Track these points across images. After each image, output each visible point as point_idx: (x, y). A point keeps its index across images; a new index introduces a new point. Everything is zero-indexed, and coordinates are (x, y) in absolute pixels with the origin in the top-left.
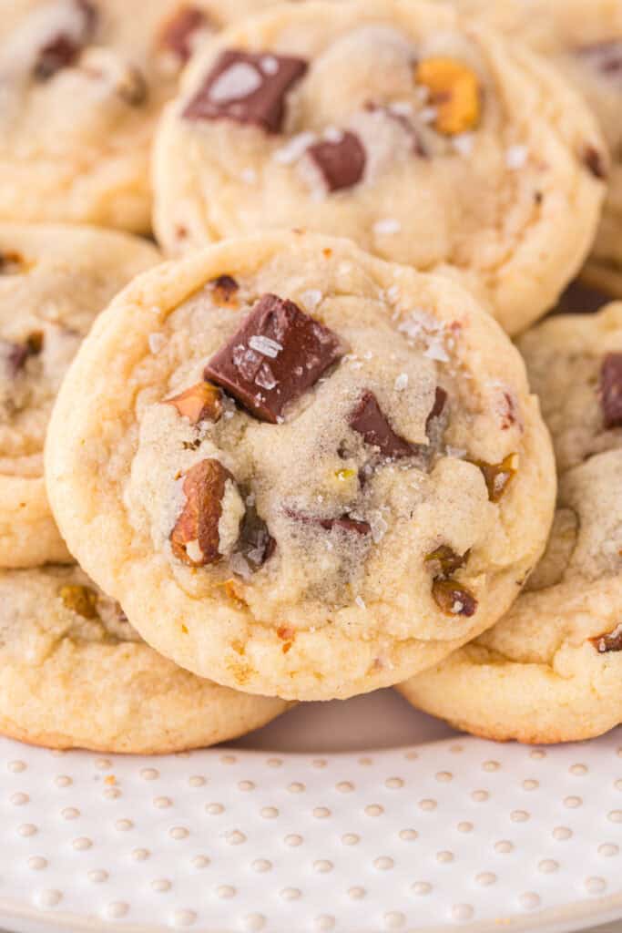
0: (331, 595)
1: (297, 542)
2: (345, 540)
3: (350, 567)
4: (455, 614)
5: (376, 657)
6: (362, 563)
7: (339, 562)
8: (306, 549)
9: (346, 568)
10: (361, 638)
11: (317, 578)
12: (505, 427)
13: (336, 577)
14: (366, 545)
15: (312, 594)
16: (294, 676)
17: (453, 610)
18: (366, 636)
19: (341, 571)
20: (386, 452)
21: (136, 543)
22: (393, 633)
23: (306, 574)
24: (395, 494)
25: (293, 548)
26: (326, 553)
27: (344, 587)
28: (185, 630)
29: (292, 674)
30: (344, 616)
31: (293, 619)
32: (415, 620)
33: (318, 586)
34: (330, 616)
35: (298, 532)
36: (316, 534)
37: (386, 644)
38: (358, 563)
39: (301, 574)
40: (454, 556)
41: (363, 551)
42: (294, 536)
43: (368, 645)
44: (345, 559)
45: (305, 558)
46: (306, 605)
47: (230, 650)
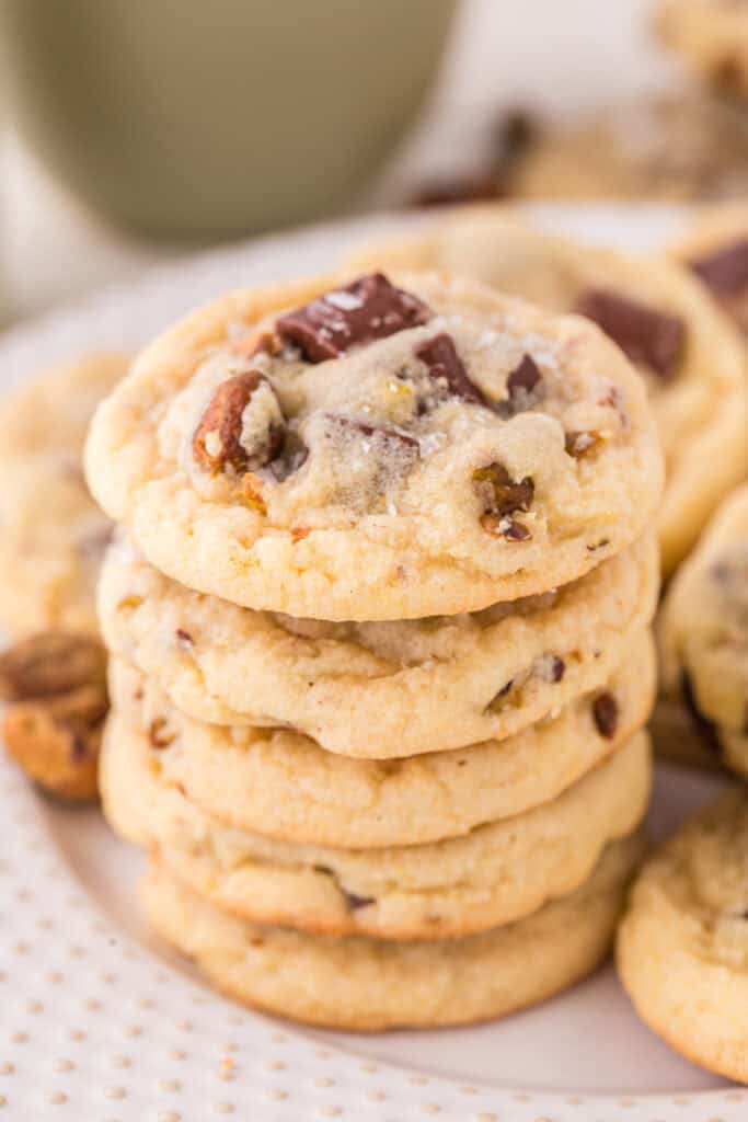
0: (361, 502)
1: (330, 443)
2: (386, 447)
3: (388, 478)
4: (500, 535)
5: (398, 564)
6: (402, 476)
7: (375, 468)
8: (339, 451)
9: (383, 476)
10: (387, 545)
11: (346, 479)
12: (602, 404)
13: (370, 483)
14: (409, 456)
15: (337, 496)
16: (303, 574)
17: (498, 530)
18: (391, 542)
19: (376, 480)
20: (453, 390)
21: (159, 466)
22: (424, 543)
23: (335, 474)
24: (455, 424)
25: (326, 448)
26: (361, 457)
27: (378, 497)
28: (191, 533)
29: (300, 571)
30: (371, 522)
31: (312, 518)
32: (451, 531)
33: (348, 492)
34: (355, 519)
35: (333, 434)
36: (354, 436)
37: (415, 555)
38: (397, 474)
39: (328, 472)
40: (510, 483)
41: (405, 461)
42: (328, 436)
43: (392, 551)
44: (382, 468)
45: (336, 459)
46: (330, 507)
47: (234, 542)
